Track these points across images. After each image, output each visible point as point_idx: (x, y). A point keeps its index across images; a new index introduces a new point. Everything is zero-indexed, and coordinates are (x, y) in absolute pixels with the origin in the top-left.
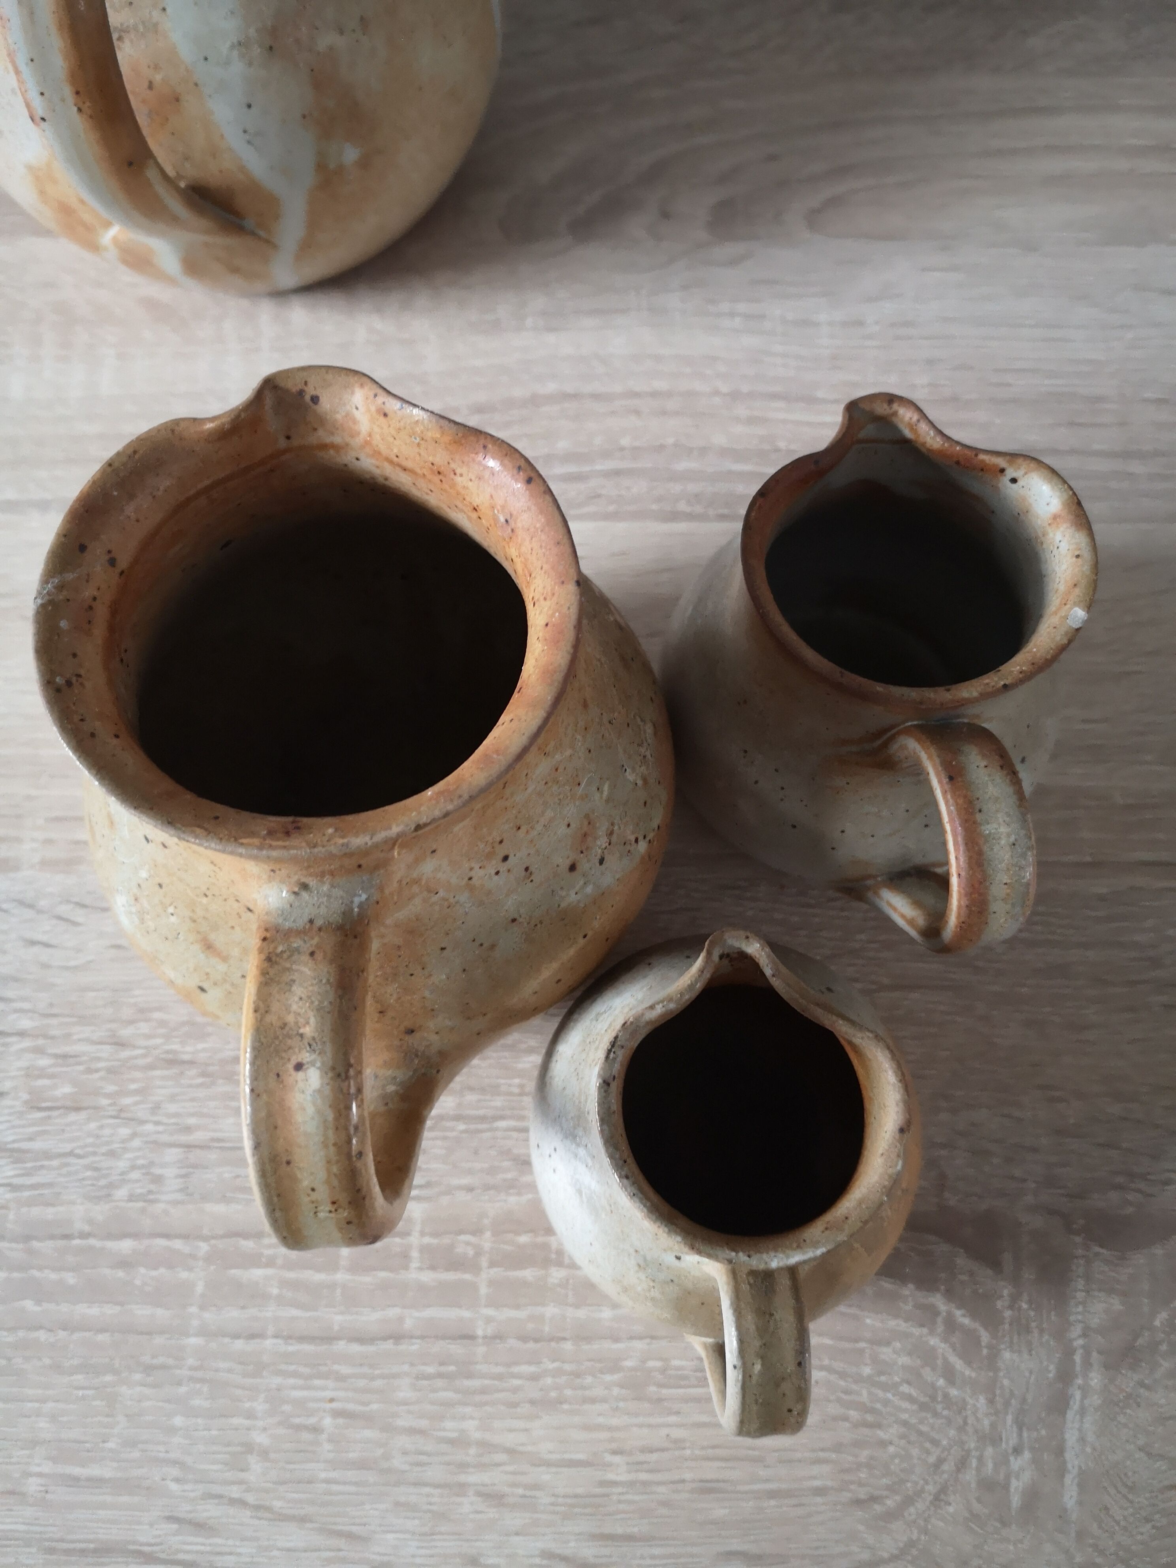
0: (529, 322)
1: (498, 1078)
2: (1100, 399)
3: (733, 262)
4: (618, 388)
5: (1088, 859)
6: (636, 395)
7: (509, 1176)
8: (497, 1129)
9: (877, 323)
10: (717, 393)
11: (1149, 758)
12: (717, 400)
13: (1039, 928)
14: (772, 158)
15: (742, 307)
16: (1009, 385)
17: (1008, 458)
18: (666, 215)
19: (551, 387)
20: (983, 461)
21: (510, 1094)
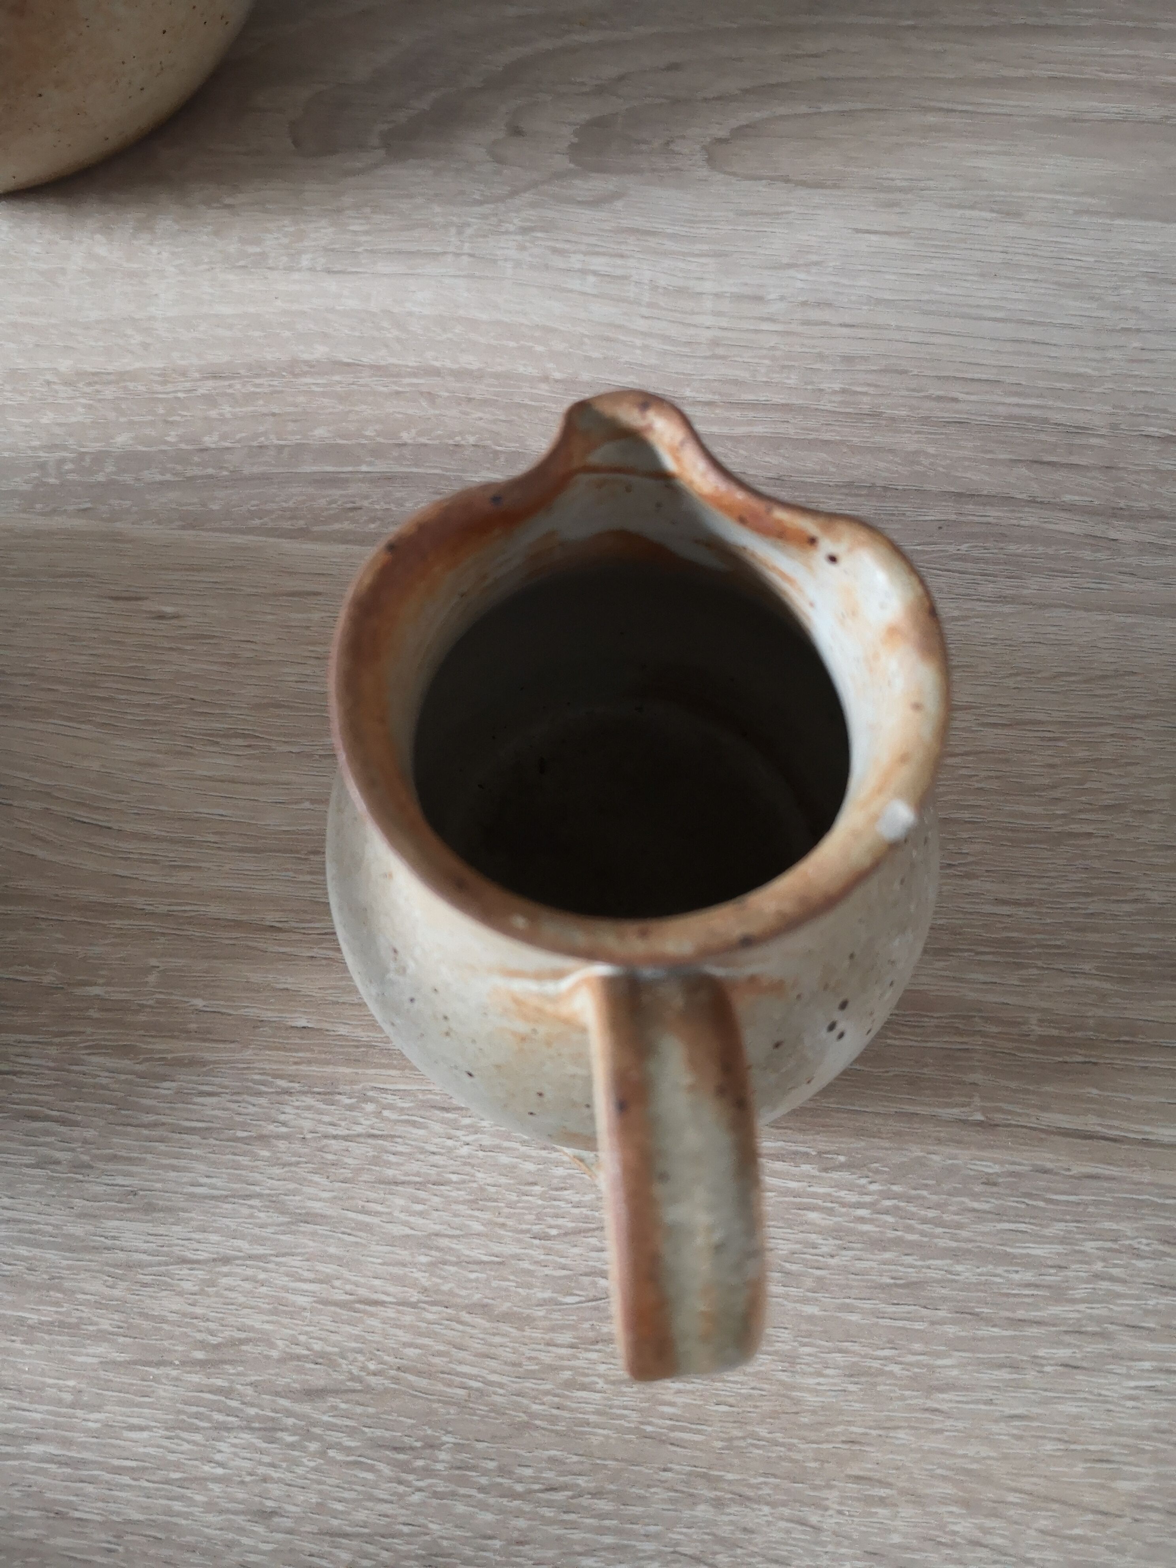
0: (305, 261)
1: (43, 1374)
2: (1082, 430)
3: (596, 202)
4: (412, 361)
5: (979, 1117)
6: (436, 372)
7: (31, 1533)
8: (27, 1457)
9: (782, 298)
10: (545, 379)
11: (1087, 967)
12: (543, 389)
13: (890, 1219)
14: (673, 67)
15: (598, 263)
16: (955, 400)
17: (821, 520)
18: (516, 132)
19: (320, 351)
20: (779, 522)
21: (60, 1402)
